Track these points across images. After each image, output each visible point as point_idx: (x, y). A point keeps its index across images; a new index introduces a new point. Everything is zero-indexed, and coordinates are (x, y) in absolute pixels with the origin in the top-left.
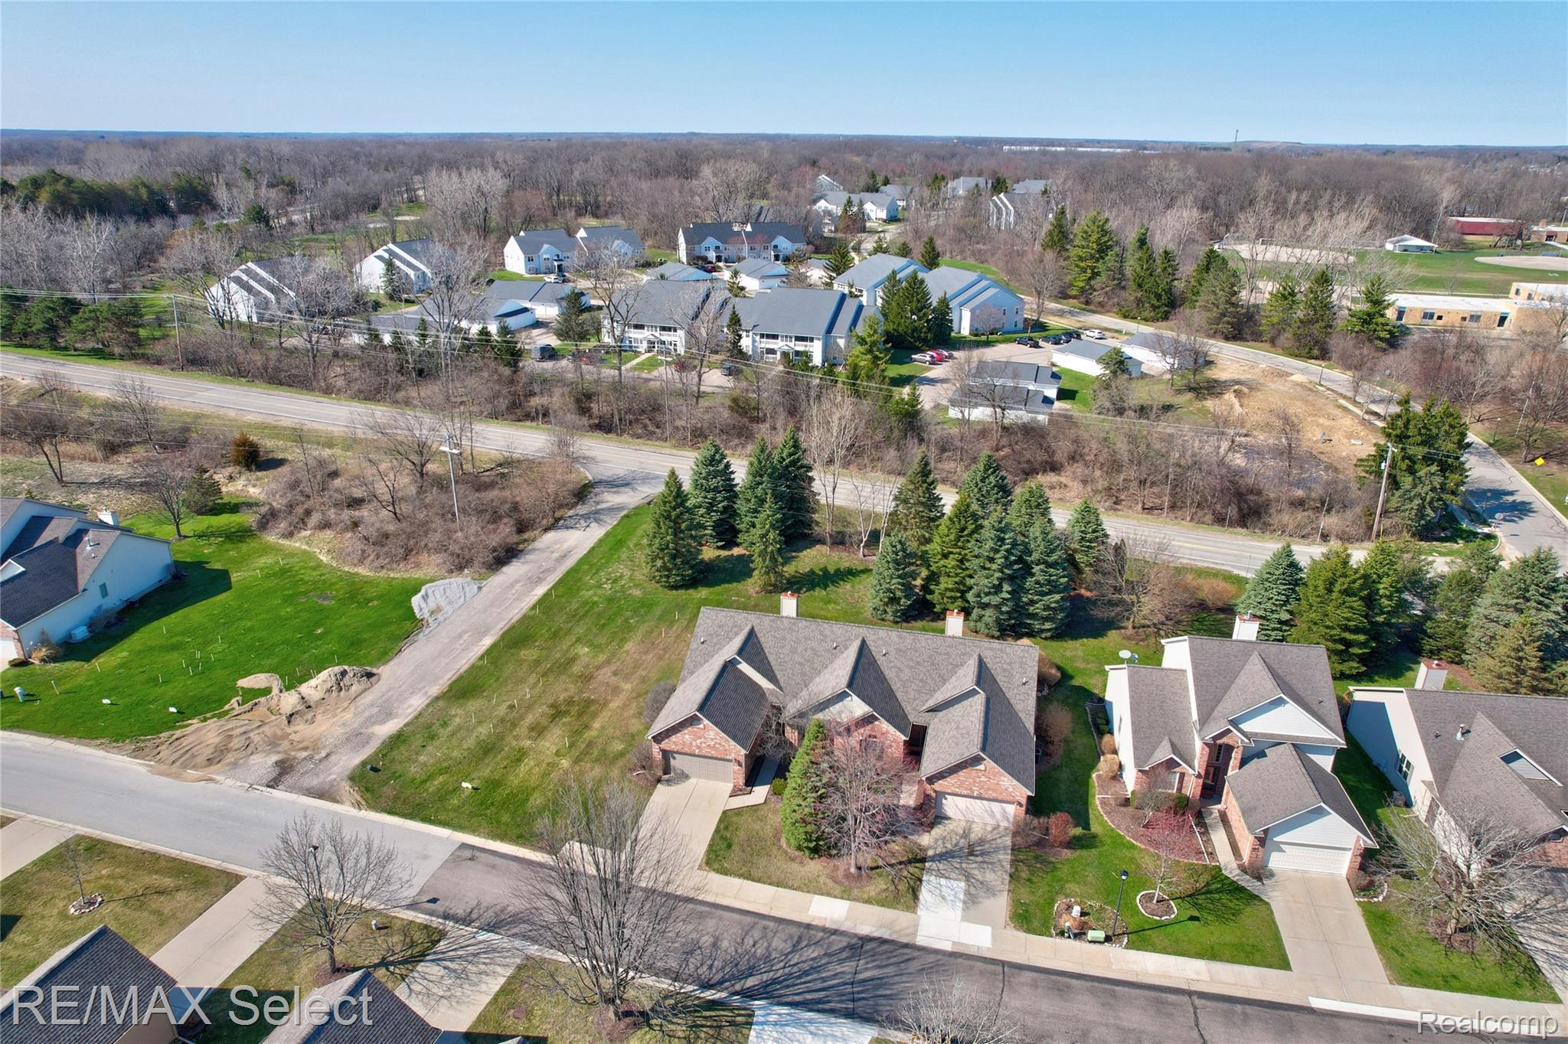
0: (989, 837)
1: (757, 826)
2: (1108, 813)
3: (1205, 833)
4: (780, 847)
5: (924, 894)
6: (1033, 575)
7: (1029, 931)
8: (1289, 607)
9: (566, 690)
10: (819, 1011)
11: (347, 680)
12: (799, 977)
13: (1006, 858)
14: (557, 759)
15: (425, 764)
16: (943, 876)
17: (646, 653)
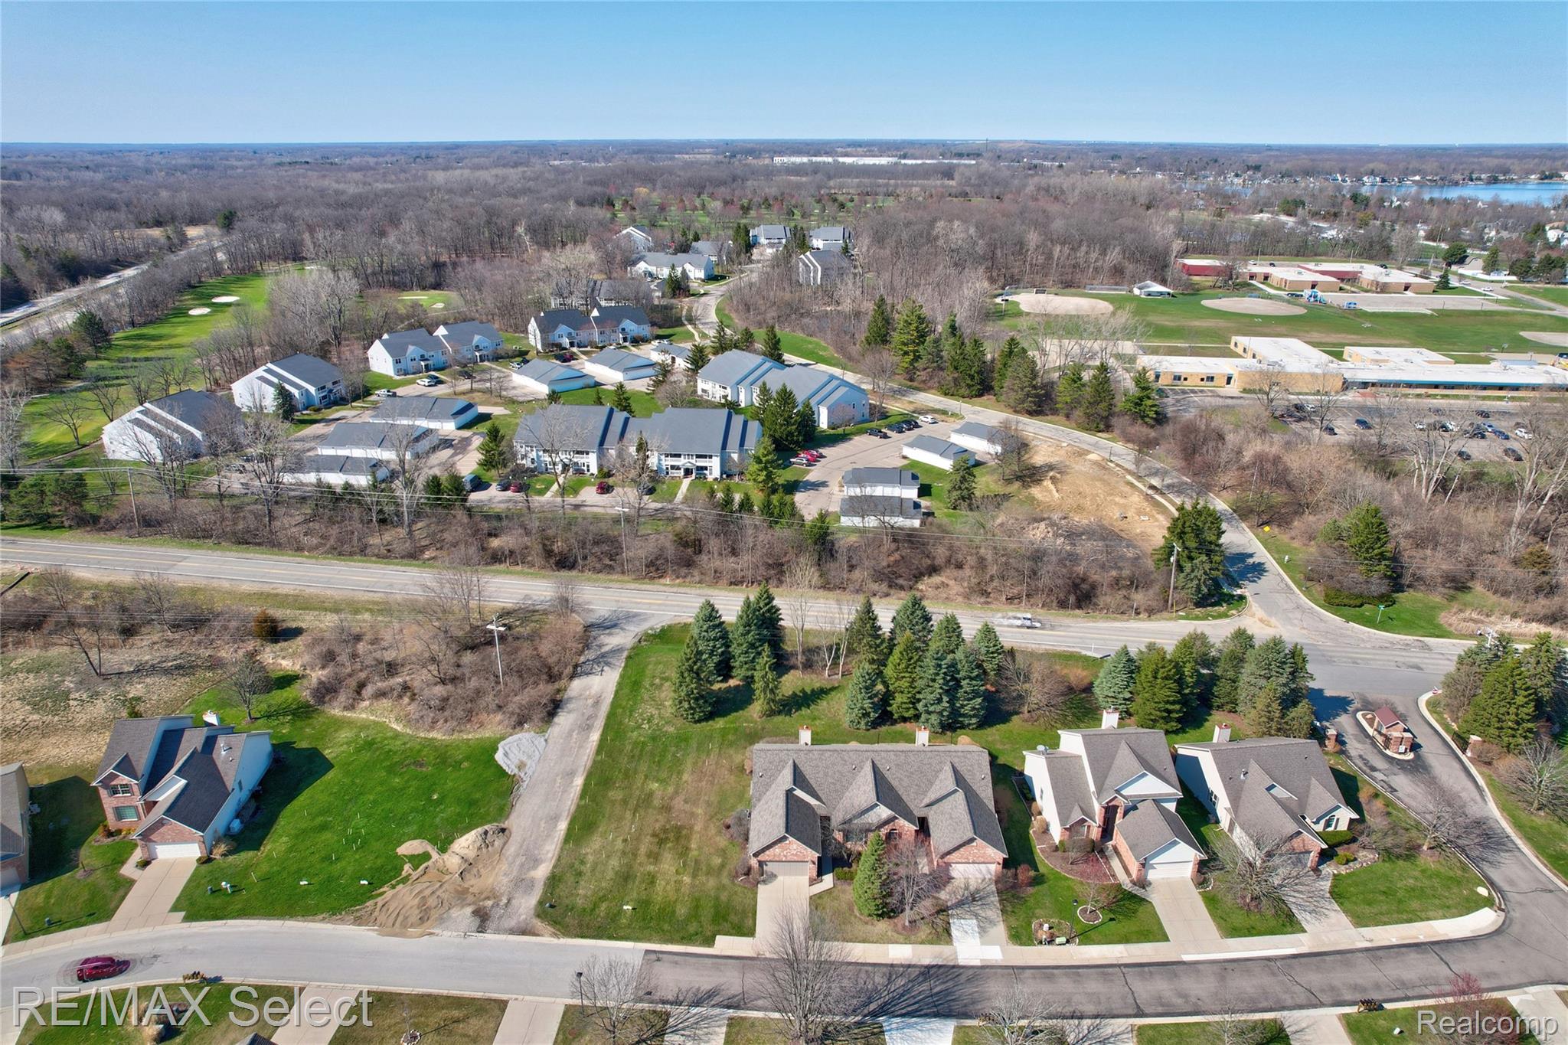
0: (981, 887)
1: (835, 904)
2: (1047, 858)
3: (1107, 862)
4: (856, 916)
5: (954, 932)
6: (961, 687)
7: (1021, 944)
8: (1130, 689)
9: (657, 821)
10: (919, 1016)
11: (489, 839)
12: (899, 998)
13: (995, 899)
14: (679, 877)
15: (585, 896)
16: (961, 918)
17: (700, 780)
